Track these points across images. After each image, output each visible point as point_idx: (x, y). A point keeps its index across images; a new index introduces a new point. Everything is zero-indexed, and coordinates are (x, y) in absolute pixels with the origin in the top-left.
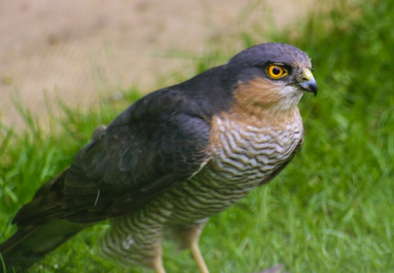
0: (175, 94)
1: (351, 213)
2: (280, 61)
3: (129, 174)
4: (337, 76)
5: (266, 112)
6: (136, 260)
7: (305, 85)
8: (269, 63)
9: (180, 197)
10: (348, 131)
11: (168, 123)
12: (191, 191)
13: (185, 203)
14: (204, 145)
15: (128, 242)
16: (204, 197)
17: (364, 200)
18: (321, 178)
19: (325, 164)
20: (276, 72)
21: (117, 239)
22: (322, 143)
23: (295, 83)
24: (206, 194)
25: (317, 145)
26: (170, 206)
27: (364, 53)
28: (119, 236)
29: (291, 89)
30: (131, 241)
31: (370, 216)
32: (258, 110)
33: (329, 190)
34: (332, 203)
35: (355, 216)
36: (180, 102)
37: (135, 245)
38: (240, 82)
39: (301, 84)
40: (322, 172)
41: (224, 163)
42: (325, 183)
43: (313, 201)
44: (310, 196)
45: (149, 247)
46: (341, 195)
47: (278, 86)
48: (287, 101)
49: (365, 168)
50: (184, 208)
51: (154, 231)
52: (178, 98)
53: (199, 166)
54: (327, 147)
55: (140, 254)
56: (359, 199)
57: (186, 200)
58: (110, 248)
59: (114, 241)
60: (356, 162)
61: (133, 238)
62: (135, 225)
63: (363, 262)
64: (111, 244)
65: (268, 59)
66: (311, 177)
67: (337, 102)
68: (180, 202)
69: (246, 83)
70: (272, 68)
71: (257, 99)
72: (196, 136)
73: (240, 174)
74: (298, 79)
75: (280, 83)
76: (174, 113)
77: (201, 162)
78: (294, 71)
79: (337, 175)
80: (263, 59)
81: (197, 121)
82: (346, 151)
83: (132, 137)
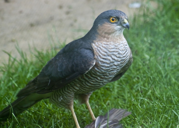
0: (80, 41)
1: (150, 91)
2: (114, 16)
3: (61, 72)
5: (110, 36)
6: (63, 105)
7: (125, 25)
9: (83, 81)
11: (77, 52)
12: (87, 79)
13: (85, 84)
14: (90, 61)
15: (60, 99)
16: (92, 81)
20: (113, 20)
21: (56, 97)
23: (121, 24)
24: (93, 80)
26: (78, 86)
28: (57, 95)
29: (119, 27)
30: (62, 99)
36: (82, 44)
37: (63, 100)
38: (99, 25)
39: (123, 25)
41: (101, 61)
43: (135, 87)
45: (69, 101)
47: (114, 26)
48: (117, 32)
50: (84, 86)
51: (71, 95)
52: (81, 42)
53: (89, 69)
55: (65, 103)
57: (85, 83)
58: (54, 99)
59: (55, 97)
61: (62, 97)
62: (63, 92)
64: (54, 98)
65: (110, 15)
68: (82, 84)
70: (111, 18)
72: (88, 57)
74: (122, 23)
75: (115, 25)
76: (80, 48)
77: (90, 67)
81: (88, 51)
83: (63, 58)
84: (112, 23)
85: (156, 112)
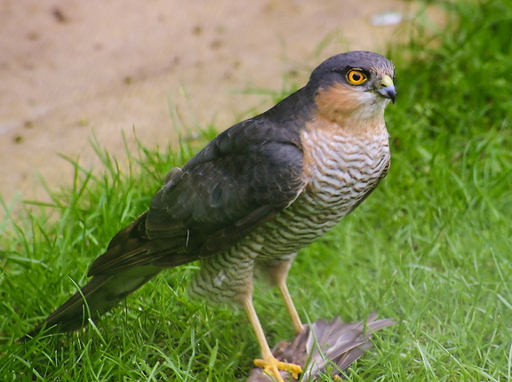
1: (438, 246)
2: (358, 66)
4: (418, 108)
5: (348, 120)
6: (228, 297)
7: (384, 92)
8: (349, 69)
9: (273, 229)
10: (431, 163)
12: (284, 221)
13: (277, 235)
15: (219, 278)
16: (297, 227)
17: (450, 233)
18: (404, 211)
19: (409, 198)
20: (356, 78)
21: (208, 277)
22: (404, 177)
23: (374, 89)
25: (400, 179)
26: (261, 240)
27: (445, 83)
28: (211, 274)
29: (370, 96)
30: (223, 278)
31: (456, 249)
32: (340, 118)
33: (415, 224)
34: (418, 237)
35: (440, 249)
37: (228, 281)
38: (320, 89)
39: (380, 90)
40: (406, 207)
41: (321, 182)
42: (410, 216)
43: (397, 236)
44: (395, 231)
45: (241, 282)
46: (427, 228)
48: (367, 108)
49: (450, 200)
50: (275, 241)
51: (246, 265)
52: (266, 127)
53: (296, 194)
54: (411, 181)
56: (445, 232)
57: (278, 232)
58: (201, 287)
59: (204, 280)
60: (441, 194)
61: (225, 273)
62: (226, 261)
63: (452, 294)
64: (203, 283)
65: (348, 64)
66: (396, 211)
67: (419, 135)
68: (272, 234)
69: (326, 90)
70: (352, 74)
71: (337, 106)
73: (337, 192)
74: (377, 85)
76: (264, 142)
77: (297, 190)
78: (373, 76)
79: (422, 208)
80: (342, 64)
82: (430, 183)
84: (352, 85)
85: (454, 300)
